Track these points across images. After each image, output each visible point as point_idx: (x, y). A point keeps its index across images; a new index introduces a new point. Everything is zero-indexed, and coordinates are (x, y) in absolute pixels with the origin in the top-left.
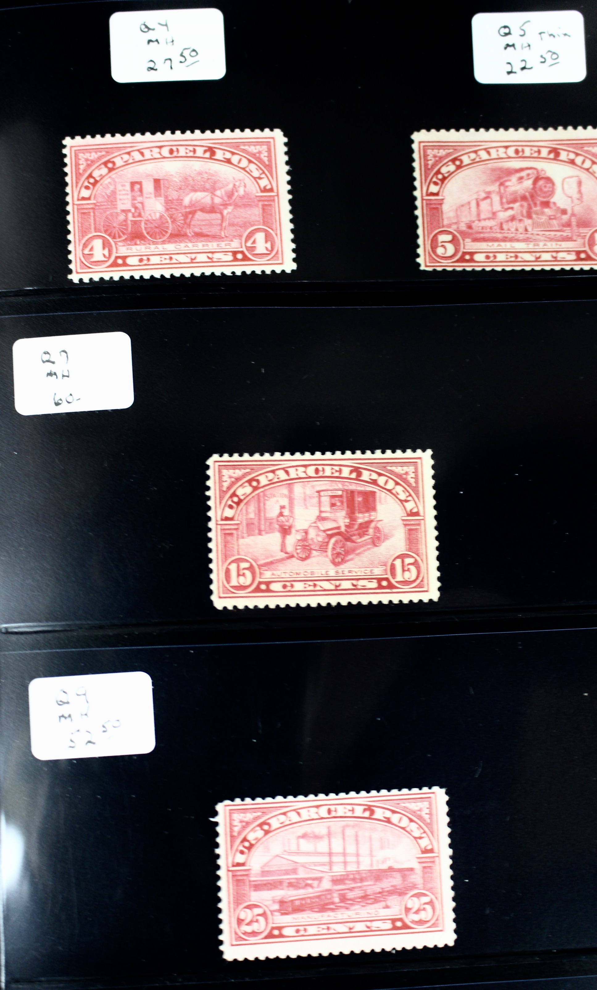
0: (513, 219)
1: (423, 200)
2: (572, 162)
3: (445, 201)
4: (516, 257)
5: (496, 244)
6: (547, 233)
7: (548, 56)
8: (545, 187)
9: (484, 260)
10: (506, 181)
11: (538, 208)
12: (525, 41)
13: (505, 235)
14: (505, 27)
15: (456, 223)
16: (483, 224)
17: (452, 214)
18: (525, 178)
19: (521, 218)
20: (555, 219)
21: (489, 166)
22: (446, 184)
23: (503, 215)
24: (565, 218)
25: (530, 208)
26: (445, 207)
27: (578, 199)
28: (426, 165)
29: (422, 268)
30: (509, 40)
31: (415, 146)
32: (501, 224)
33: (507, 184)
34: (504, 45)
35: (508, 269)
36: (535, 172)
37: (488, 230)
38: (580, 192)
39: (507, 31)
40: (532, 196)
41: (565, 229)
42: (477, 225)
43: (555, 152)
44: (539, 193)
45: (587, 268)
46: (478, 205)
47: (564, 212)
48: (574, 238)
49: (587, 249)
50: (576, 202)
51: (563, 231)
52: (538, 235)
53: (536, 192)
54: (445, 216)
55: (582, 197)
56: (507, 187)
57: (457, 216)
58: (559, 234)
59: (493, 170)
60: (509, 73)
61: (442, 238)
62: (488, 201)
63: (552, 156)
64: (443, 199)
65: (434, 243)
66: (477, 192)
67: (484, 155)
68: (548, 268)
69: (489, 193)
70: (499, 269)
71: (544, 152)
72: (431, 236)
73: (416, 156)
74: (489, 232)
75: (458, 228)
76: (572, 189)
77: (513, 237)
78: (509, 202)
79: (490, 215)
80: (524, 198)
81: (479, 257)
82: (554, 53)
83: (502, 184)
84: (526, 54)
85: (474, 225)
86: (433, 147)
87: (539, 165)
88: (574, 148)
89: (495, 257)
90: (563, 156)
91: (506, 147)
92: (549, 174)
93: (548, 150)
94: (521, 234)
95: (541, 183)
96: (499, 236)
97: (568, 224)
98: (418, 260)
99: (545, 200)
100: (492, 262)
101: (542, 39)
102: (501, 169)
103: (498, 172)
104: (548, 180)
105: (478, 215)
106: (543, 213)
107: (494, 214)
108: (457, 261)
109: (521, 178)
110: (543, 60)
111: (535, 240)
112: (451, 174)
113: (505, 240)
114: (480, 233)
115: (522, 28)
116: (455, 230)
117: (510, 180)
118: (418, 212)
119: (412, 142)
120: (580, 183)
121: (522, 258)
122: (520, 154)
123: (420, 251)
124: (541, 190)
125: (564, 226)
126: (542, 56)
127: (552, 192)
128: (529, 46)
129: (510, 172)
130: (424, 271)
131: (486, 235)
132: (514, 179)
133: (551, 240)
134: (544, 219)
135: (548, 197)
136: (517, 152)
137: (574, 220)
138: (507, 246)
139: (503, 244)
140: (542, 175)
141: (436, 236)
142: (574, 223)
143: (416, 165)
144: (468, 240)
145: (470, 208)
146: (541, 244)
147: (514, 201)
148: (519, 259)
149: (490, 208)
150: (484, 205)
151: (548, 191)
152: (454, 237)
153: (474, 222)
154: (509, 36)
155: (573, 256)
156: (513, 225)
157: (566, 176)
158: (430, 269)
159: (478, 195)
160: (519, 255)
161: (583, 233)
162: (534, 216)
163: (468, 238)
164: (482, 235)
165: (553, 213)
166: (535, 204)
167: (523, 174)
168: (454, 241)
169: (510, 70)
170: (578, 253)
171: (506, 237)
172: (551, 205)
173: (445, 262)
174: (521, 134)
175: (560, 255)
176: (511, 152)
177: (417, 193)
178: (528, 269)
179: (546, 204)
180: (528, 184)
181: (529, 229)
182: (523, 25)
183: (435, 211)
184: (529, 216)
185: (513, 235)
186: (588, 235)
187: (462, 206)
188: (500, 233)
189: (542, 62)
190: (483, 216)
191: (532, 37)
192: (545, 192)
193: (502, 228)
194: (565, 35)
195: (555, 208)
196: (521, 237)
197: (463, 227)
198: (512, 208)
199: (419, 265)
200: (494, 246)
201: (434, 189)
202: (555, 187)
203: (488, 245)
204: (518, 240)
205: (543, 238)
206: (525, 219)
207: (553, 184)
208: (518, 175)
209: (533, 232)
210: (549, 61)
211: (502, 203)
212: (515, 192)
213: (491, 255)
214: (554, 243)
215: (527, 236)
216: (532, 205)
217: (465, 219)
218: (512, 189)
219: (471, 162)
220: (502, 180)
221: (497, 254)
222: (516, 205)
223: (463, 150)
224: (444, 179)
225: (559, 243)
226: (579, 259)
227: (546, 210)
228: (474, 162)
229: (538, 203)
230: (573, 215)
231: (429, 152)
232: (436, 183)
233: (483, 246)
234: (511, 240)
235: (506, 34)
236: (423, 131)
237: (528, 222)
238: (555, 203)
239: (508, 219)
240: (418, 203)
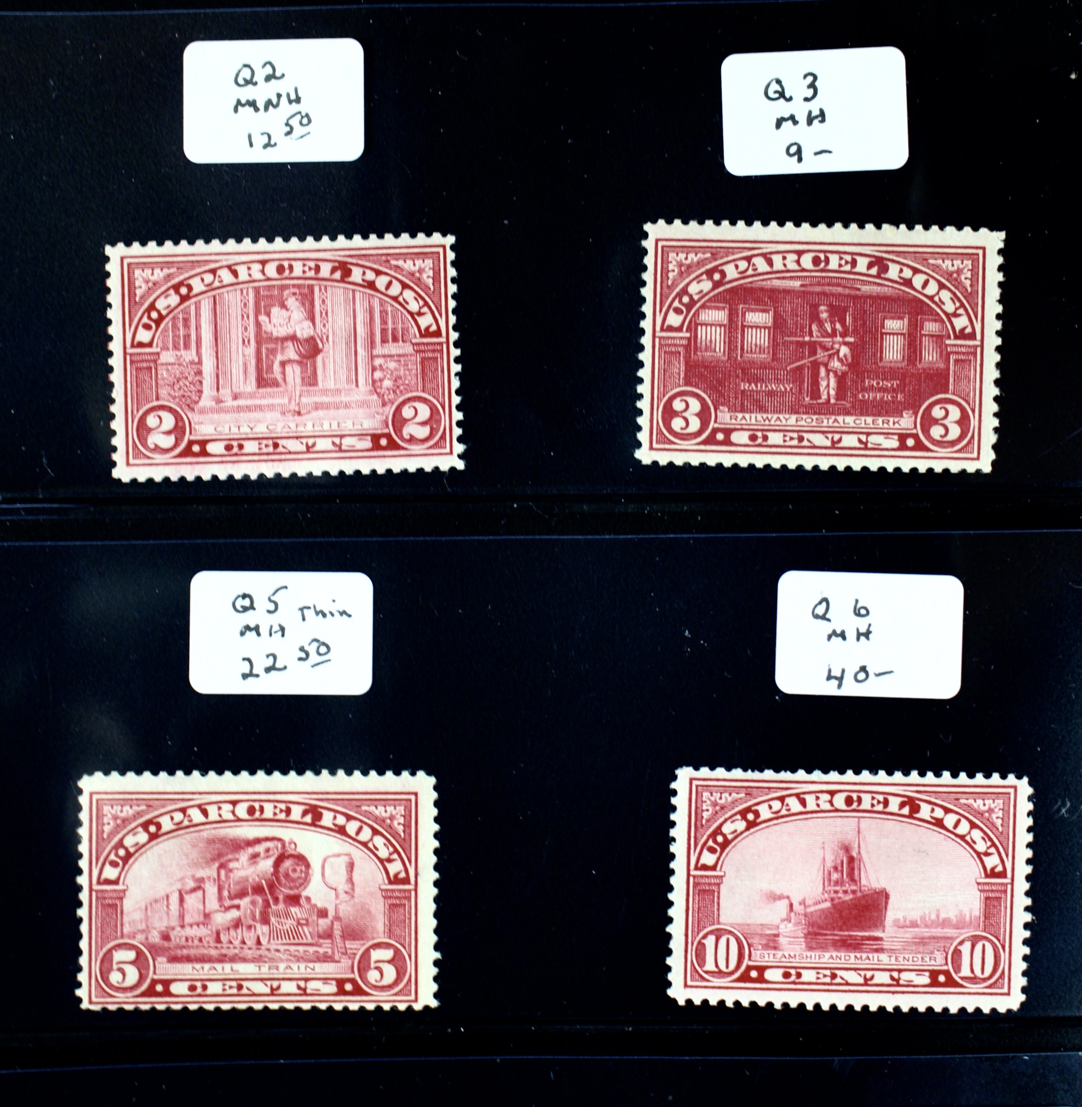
0: (237, 924)
1: (91, 890)
2: (342, 830)
3: (127, 893)
4: (240, 987)
5: (207, 966)
6: (292, 948)
7: (312, 649)
8: (294, 871)
9: (186, 992)
10: (230, 861)
11: (281, 906)
12: (275, 620)
13: (224, 951)
14: (244, 596)
15: (143, 931)
16: (189, 932)
17: (138, 916)
18: (262, 855)
19: (251, 922)
20: (307, 924)
21: (205, 834)
22: (131, 865)
23: (222, 919)
24: (323, 923)
25: (267, 904)
26: (128, 904)
27: (346, 892)
28: (100, 832)
29: (85, 1005)
30: (250, 619)
31: (83, 800)
32: (218, 934)
33: (232, 865)
34: (240, 627)
35: (225, 1007)
36: (280, 846)
37: (196, 942)
38: (350, 880)
39: (247, 602)
40: (271, 886)
41: (321, 941)
42: (178, 935)
43: (315, 813)
44: (283, 880)
45: (354, 1007)
46: (182, 900)
47: (323, 913)
48: (337, 957)
49: (356, 976)
50: (343, 896)
51: (320, 946)
52: (278, 951)
53: (278, 879)
54: (126, 919)
55: (353, 889)
56: (231, 871)
57: (147, 918)
58: (311, 949)
59: (211, 841)
60: (245, 676)
61: (120, 956)
62: (200, 894)
63: (308, 819)
64: (124, 891)
65: (106, 964)
66: (182, 879)
67: (196, 816)
68: (290, 1006)
69: (202, 880)
70: (210, 1007)
71: (296, 812)
72: (101, 954)
73: (84, 816)
74: (197, 947)
75: (147, 939)
76: (338, 876)
77: (236, 955)
78: (231, 898)
79: (202, 919)
80: (258, 889)
81: (179, 988)
82: (324, 644)
83: (222, 866)
84: (275, 644)
85: (173, 935)
86: (112, 803)
87: (286, 833)
88: (345, 807)
89: (205, 987)
90: (327, 819)
91: (234, 803)
92: (301, 850)
93: (302, 808)
94: (250, 949)
95: (288, 864)
96: (214, 953)
97: (328, 935)
98: (79, 992)
99: (292, 892)
100: (200, 995)
101: (304, 619)
102: (223, 841)
103: (218, 846)
104: (301, 859)
105: (182, 917)
106: (287, 915)
107: (207, 916)
108: (143, 995)
109: (255, 856)
110: (303, 655)
111: (272, 960)
112: (139, 847)
113: (222, 959)
114: (184, 947)
115: (273, 598)
116: (141, 943)
117: (237, 860)
118: (82, 912)
119: (80, 792)
120: (351, 866)
121: (248, 989)
122: (257, 814)
123: (82, 977)
124: (287, 876)
125: (320, 936)
126: (302, 649)
127: (306, 880)
128: (282, 629)
129: (238, 845)
130: (88, 1011)
131: (192, 952)
132: (244, 856)
133: (299, 959)
134: (289, 923)
135: (298, 888)
136: (251, 811)
137: (337, 926)
138: (226, 968)
139: (219, 966)
140: (290, 850)
141: (110, 951)
142: (337, 933)
143: (83, 832)
144: (161, 960)
145: (168, 906)
146: (282, 966)
147: (242, 894)
148: (245, 991)
149: (201, 907)
150: (192, 901)
151: (299, 878)
152: (139, 953)
153: (173, 929)
154: (251, 612)
155: (332, 988)
156: (236, 936)
157: (330, 853)
158: (96, 1008)
159: (183, 884)
160: (245, 984)
161: (351, 949)
162: (273, 920)
163: (163, 955)
164: (185, 952)
165: (305, 916)
166: (276, 900)
167: (260, 848)
168: (139, 961)
169: (247, 671)
170: (340, 983)
171: (225, 955)
172: (303, 901)
173: (121, 997)
174: (261, 781)
175: (312, 986)
176: (242, 810)
177: (82, 880)
178: (258, 1007)
179: (294, 900)
180: (266, 865)
181: (264, 941)
182: (274, 594)
183: (110, 910)
184: (265, 920)
185: (237, 951)
186: (360, 953)
187: (156, 901)
188: (216, 948)
189: (300, 659)
190: (188, 919)
191: (287, 615)
192: (293, 880)
193: (218, 940)
194: (342, 613)
195: (307, 906)
196: (249, 954)
197: (155, 938)
198: (238, 907)
199: (80, 1000)
200: (204, 970)
201: (110, 873)
202: (310, 871)
203: (194, 968)
204: (244, 960)
205: (284, 957)
206: (258, 926)
207: (308, 866)
208: (250, 850)
209: (270, 946)
210: (314, 658)
211: (220, 898)
212: (246, 879)
213: (199, 984)
214: (302, 966)
215: (258, 952)
216: (271, 901)
217: (160, 923)
218: (242, 873)
219: (174, 827)
220: (223, 860)
221: (208, 984)
222: (245, 902)
223: (163, 806)
224: (129, 855)
225: (311, 965)
226: (341, 991)
227: (294, 910)
228: (179, 827)
229: (281, 897)
230: (337, 918)
231: (106, 809)
232: (114, 864)
233: (186, 969)
234: (233, 959)
235: (245, 609)
236: (99, 775)
237: (262, 930)
238: (308, 899)
239: (228, 924)
240: (84, 896)
